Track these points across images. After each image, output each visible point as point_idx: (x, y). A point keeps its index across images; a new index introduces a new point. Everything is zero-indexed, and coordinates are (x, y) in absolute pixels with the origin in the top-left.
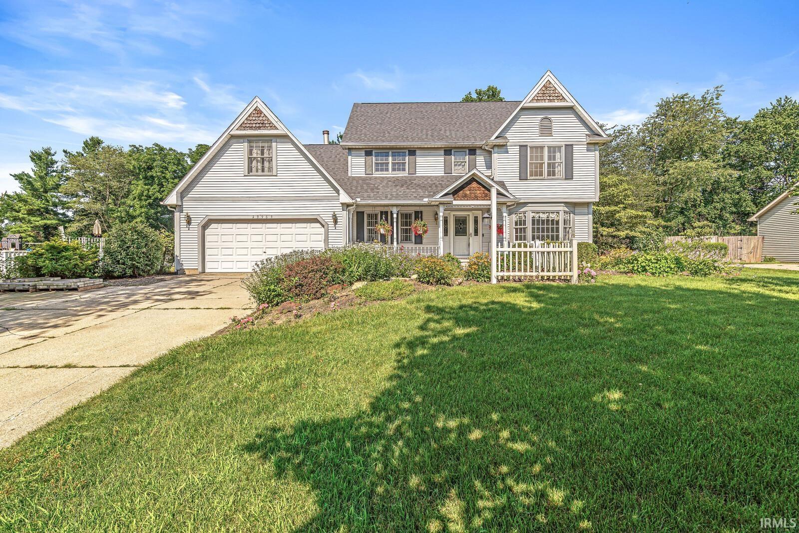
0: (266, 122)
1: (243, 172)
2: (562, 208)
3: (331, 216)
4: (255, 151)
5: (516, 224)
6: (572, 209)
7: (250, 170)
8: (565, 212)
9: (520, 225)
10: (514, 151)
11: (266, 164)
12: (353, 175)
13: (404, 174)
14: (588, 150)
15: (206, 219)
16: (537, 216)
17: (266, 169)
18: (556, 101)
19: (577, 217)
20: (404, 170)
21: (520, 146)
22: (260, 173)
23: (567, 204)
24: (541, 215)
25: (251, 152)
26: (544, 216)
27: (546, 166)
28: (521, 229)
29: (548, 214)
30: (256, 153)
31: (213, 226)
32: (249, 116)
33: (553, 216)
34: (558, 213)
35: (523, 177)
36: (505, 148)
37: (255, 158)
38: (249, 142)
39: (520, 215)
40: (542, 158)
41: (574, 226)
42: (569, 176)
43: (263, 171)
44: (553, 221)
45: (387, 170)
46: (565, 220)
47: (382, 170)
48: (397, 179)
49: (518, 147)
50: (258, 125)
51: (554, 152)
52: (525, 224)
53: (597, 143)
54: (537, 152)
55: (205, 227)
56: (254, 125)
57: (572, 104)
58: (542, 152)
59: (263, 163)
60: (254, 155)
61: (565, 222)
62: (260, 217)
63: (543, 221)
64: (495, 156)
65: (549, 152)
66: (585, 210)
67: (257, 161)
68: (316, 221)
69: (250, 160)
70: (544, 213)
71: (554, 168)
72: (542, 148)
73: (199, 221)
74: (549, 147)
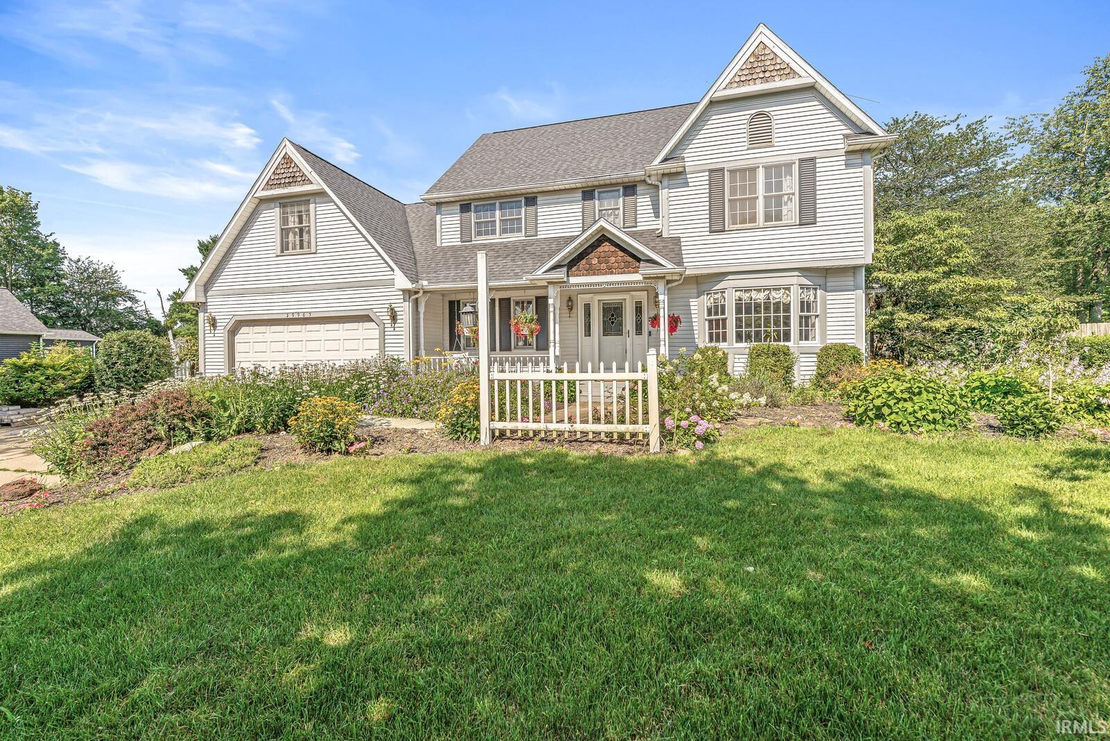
0: (298, 174)
1: (274, 251)
2: (794, 280)
3: (386, 310)
4: (291, 219)
5: (709, 313)
6: (820, 281)
7: (284, 247)
8: (802, 287)
9: (716, 314)
10: (699, 183)
11: (305, 237)
12: (444, 245)
13: (518, 237)
14: (847, 166)
15: (233, 321)
16: (745, 296)
17: (305, 244)
18: (777, 79)
19: (830, 296)
20: (519, 230)
21: (711, 171)
22: (298, 250)
23: (805, 271)
24: (754, 294)
25: (285, 221)
26: (761, 297)
27: (760, 203)
28: (717, 321)
29: (767, 292)
30: (293, 222)
31: (244, 330)
32: (277, 168)
33: (776, 296)
34: (789, 289)
35: (717, 227)
36: (683, 177)
37: (290, 228)
38: (283, 206)
39: (716, 296)
40: (753, 188)
41: (826, 313)
42: (808, 217)
43: (302, 247)
44: (777, 304)
45: (494, 232)
46: (802, 303)
47: (487, 233)
48: (505, 246)
49: (707, 173)
50: (287, 181)
51: (779, 175)
52: (723, 313)
53: (869, 150)
54: (743, 179)
55: (233, 331)
56: (283, 181)
57: (810, 80)
58: (753, 177)
59: (301, 236)
60: (291, 225)
61: (805, 306)
62: (296, 316)
63: (758, 306)
64: (663, 193)
65: (768, 176)
66: (849, 281)
67: (295, 234)
68: (366, 318)
69: (285, 232)
70: (759, 291)
71: (779, 204)
72: (753, 170)
73: (225, 324)
74: (767, 168)
